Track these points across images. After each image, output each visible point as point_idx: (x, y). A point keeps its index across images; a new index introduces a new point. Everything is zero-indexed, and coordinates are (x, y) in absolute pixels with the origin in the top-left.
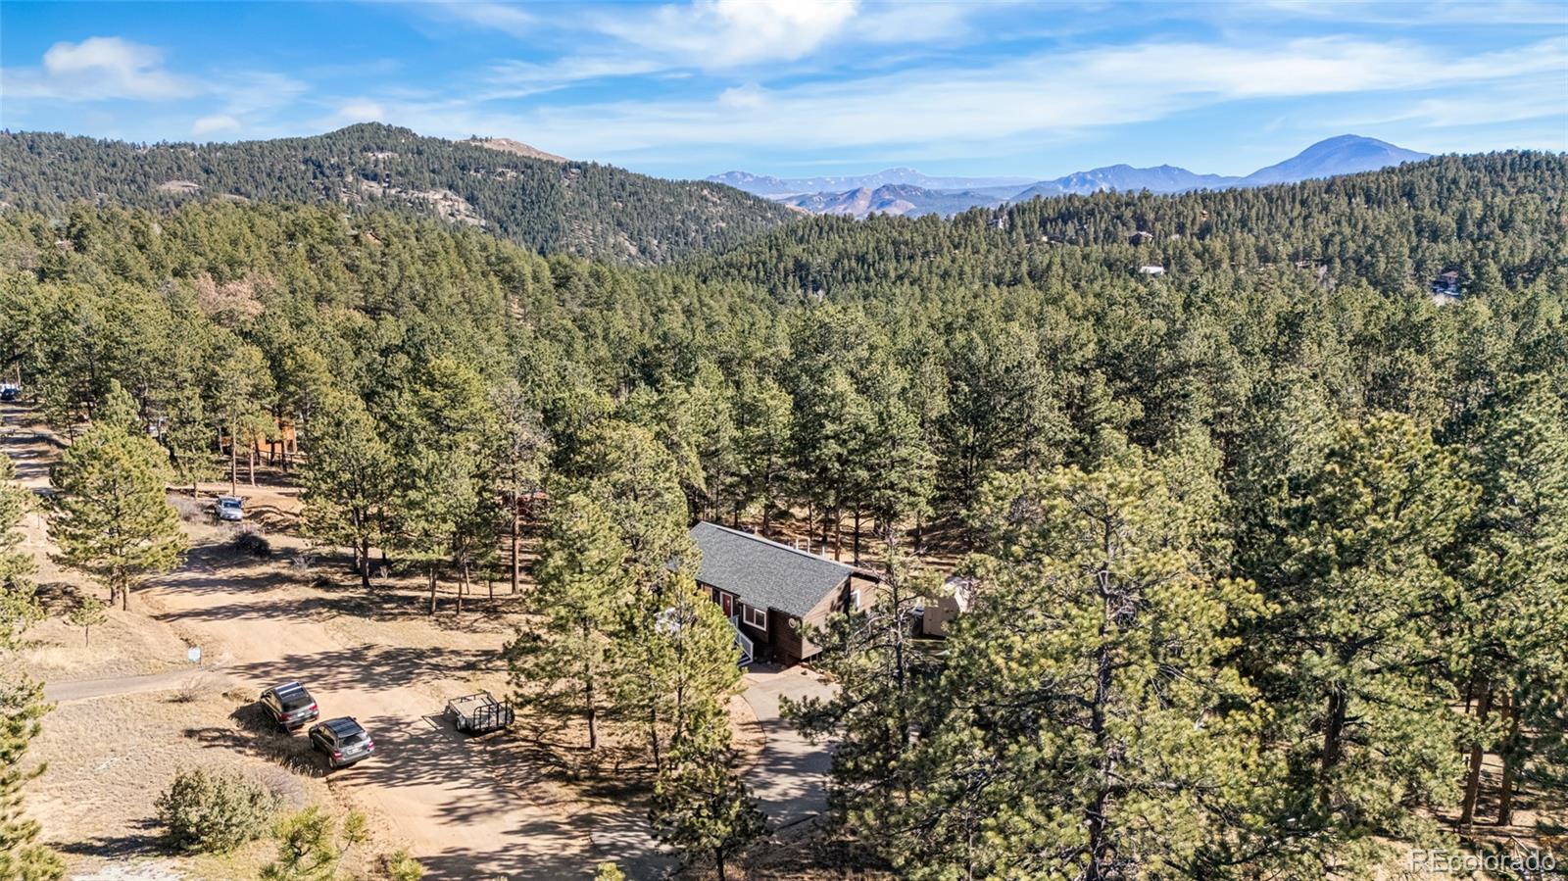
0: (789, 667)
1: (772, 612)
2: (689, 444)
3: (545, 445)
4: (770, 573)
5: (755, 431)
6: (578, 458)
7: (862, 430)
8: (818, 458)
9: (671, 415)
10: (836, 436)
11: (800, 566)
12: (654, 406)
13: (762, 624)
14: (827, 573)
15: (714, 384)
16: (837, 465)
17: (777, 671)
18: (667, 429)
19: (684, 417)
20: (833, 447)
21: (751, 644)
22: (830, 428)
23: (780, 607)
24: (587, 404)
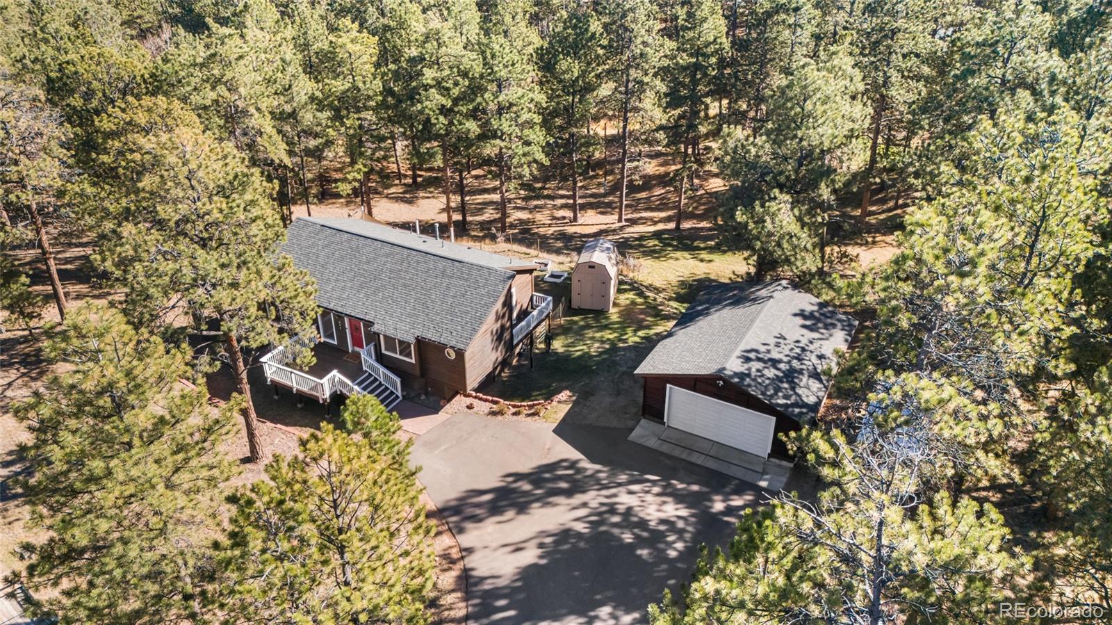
0: (449, 400)
1: (420, 342)
2: (258, 109)
3: (54, 130)
4: (406, 286)
5: (339, 86)
6: (104, 158)
7: (465, 74)
8: (421, 112)
9: (229, 75)
10: (438, 84)
11: (444, 273)
12: (202, 65)
13: (409, 355)
14: (482, 282)
15: (270, 23)
16: (441, 118)
17: (435, 410)
18: (226, 94)
19: (247, 78)
20: (436, 99)
21: (398, 381)
22: (429, 75)
23: (431, 335)
24: (109, 67)
